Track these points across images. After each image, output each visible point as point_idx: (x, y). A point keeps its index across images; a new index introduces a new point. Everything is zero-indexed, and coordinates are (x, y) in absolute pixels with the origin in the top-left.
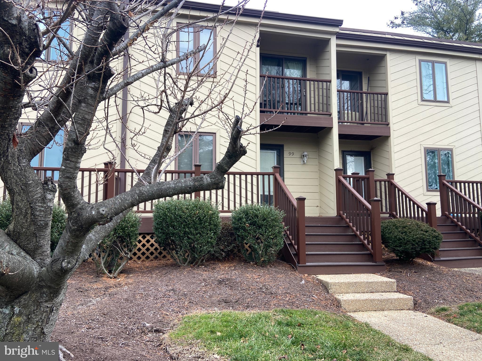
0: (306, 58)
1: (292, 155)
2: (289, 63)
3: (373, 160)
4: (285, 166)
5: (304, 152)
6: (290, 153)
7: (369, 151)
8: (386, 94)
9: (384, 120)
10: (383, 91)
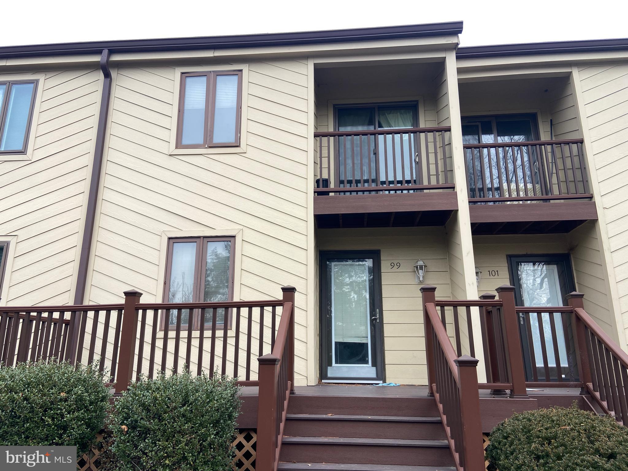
0: (417, 101)
1: (396, 267)
2: (390, 114)
3: (576, 270)
4: (384, 287)
5: (417, 262)
6: (392, 264)
7: (566, 252)
8: (582, 142)
9: (581, 189)
10: (574, 136)
